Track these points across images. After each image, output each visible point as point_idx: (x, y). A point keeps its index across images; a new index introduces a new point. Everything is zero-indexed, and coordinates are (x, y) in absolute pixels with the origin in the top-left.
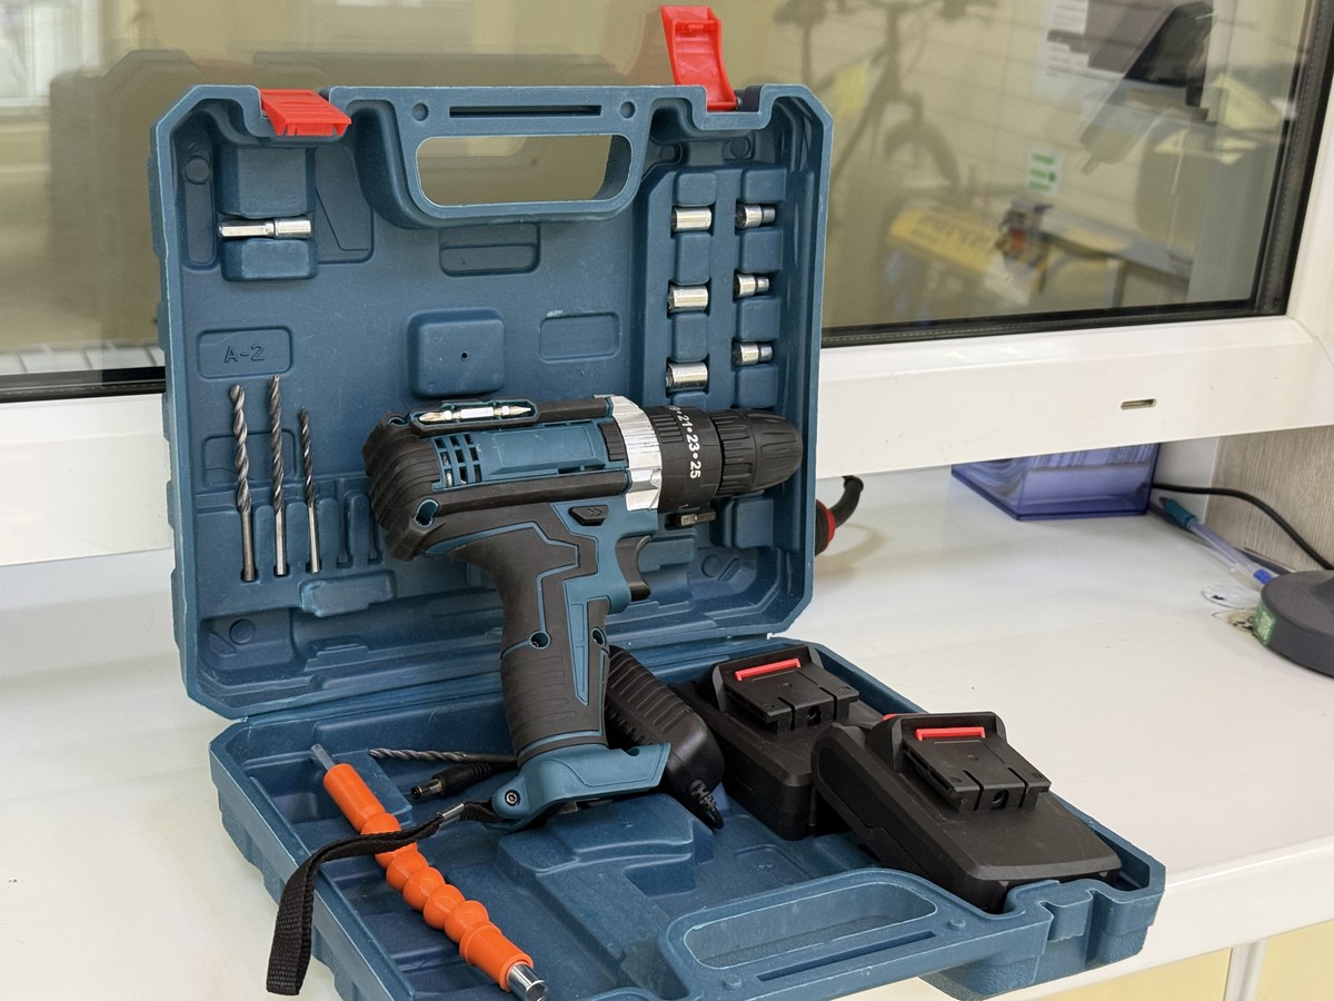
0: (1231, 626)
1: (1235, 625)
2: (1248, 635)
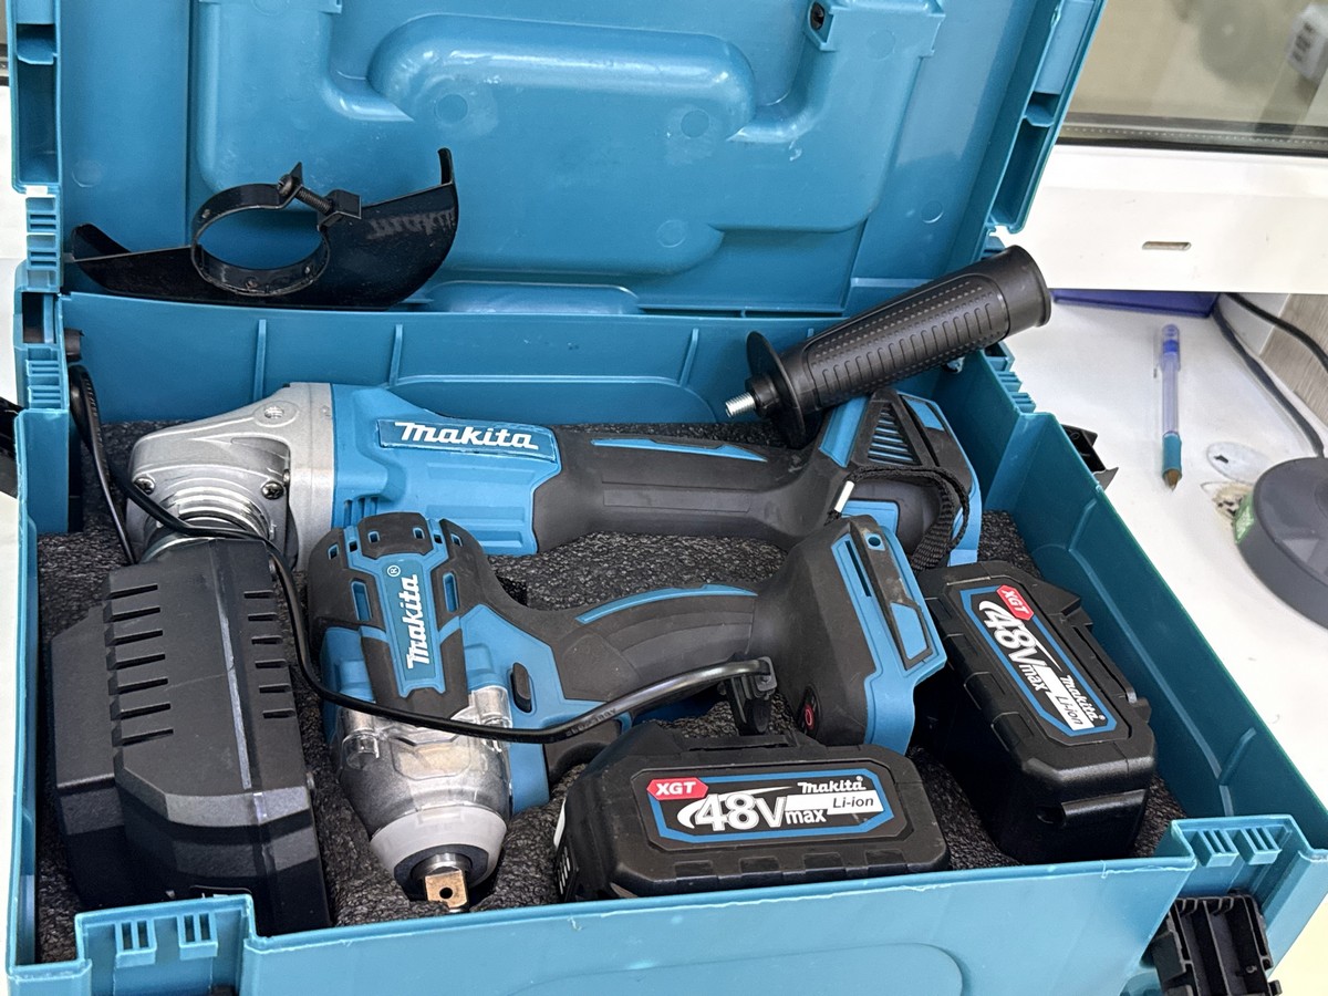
0: (1215, 504)
1: (1220, 505)
2: (1228, 522)
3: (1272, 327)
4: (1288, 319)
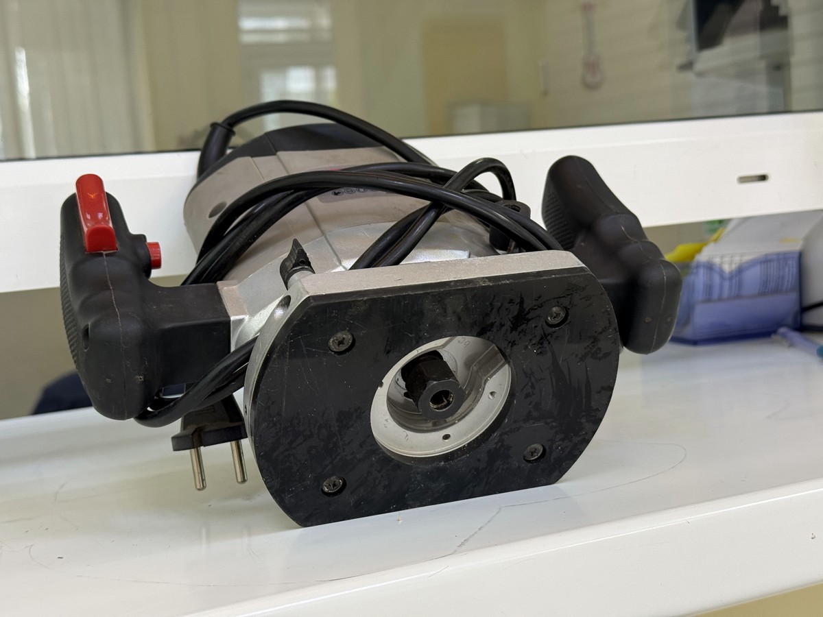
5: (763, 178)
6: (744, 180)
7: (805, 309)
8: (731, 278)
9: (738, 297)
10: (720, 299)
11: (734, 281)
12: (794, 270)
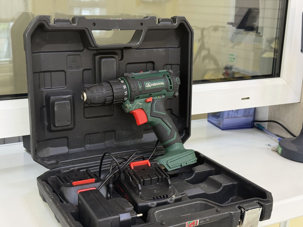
0: (272, 151)
2: (276, 153)
3: (267, 123)
4: (270, 120)
5: (248, 98)
6: (242, 99)
7: (254, 121)
8: (235, 112)
9: (237, 117)
10: (231, 118)
11: (236, 112)
12: (253, 110)
